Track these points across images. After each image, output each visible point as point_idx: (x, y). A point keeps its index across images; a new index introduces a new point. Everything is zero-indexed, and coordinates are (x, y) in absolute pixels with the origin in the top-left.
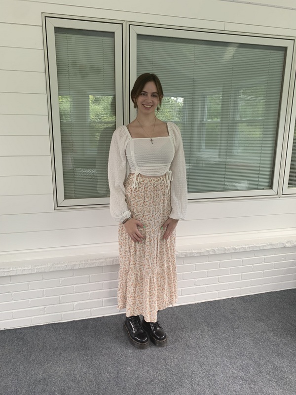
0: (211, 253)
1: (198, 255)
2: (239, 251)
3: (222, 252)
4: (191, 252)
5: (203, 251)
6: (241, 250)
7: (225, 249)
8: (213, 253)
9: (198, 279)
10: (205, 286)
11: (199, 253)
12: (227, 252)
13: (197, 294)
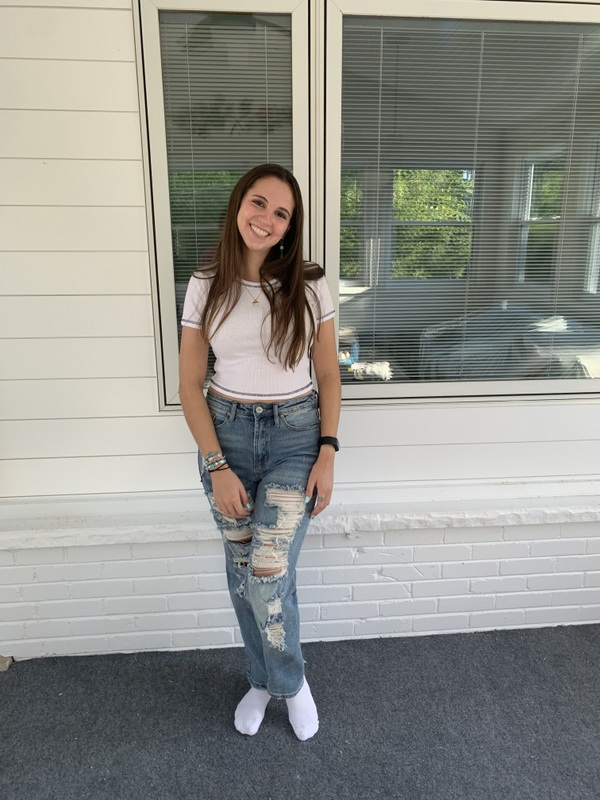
0: (510, 523)
1: (479, 525)
2: (578, 520)
3: (538, 522)
4: (460, 516)
5: (490, 517)
6: (585, 519)
7: (546, 515)
8: (515, 523)
9: (476, 579)
10: (494, 595)
11: (481, 520)
12: (548, 521)
13: (475, 613)
